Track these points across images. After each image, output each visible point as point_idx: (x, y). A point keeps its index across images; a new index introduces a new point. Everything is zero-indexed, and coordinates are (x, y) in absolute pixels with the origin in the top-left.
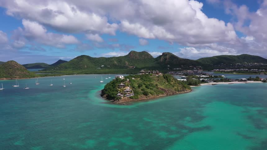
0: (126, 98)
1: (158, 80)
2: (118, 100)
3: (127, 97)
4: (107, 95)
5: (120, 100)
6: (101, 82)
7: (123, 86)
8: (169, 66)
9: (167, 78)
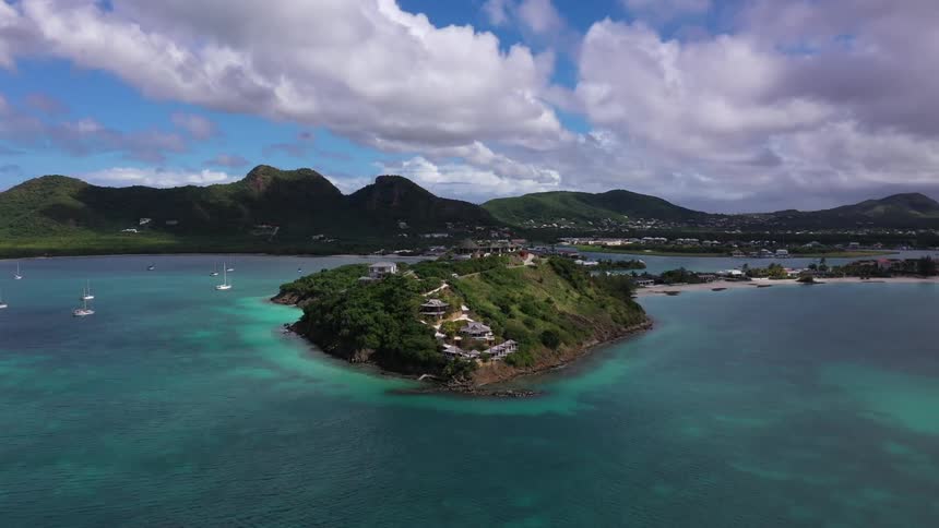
0: (494, 363)
1: (541, 281)
2: (466, 373)
3: (495, 358)
4: (369, 351)
5: (472, 374)
6: (223, 287)
7: (443, 309)
8: (403, 224)
9: (566, 272)
